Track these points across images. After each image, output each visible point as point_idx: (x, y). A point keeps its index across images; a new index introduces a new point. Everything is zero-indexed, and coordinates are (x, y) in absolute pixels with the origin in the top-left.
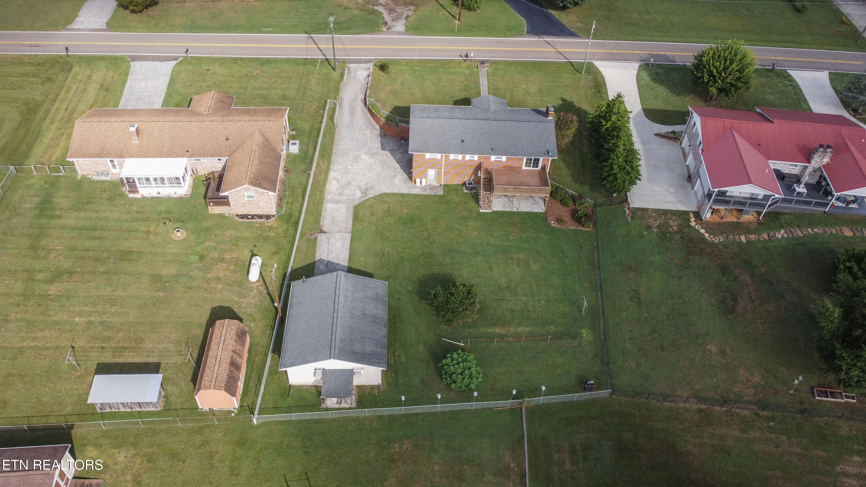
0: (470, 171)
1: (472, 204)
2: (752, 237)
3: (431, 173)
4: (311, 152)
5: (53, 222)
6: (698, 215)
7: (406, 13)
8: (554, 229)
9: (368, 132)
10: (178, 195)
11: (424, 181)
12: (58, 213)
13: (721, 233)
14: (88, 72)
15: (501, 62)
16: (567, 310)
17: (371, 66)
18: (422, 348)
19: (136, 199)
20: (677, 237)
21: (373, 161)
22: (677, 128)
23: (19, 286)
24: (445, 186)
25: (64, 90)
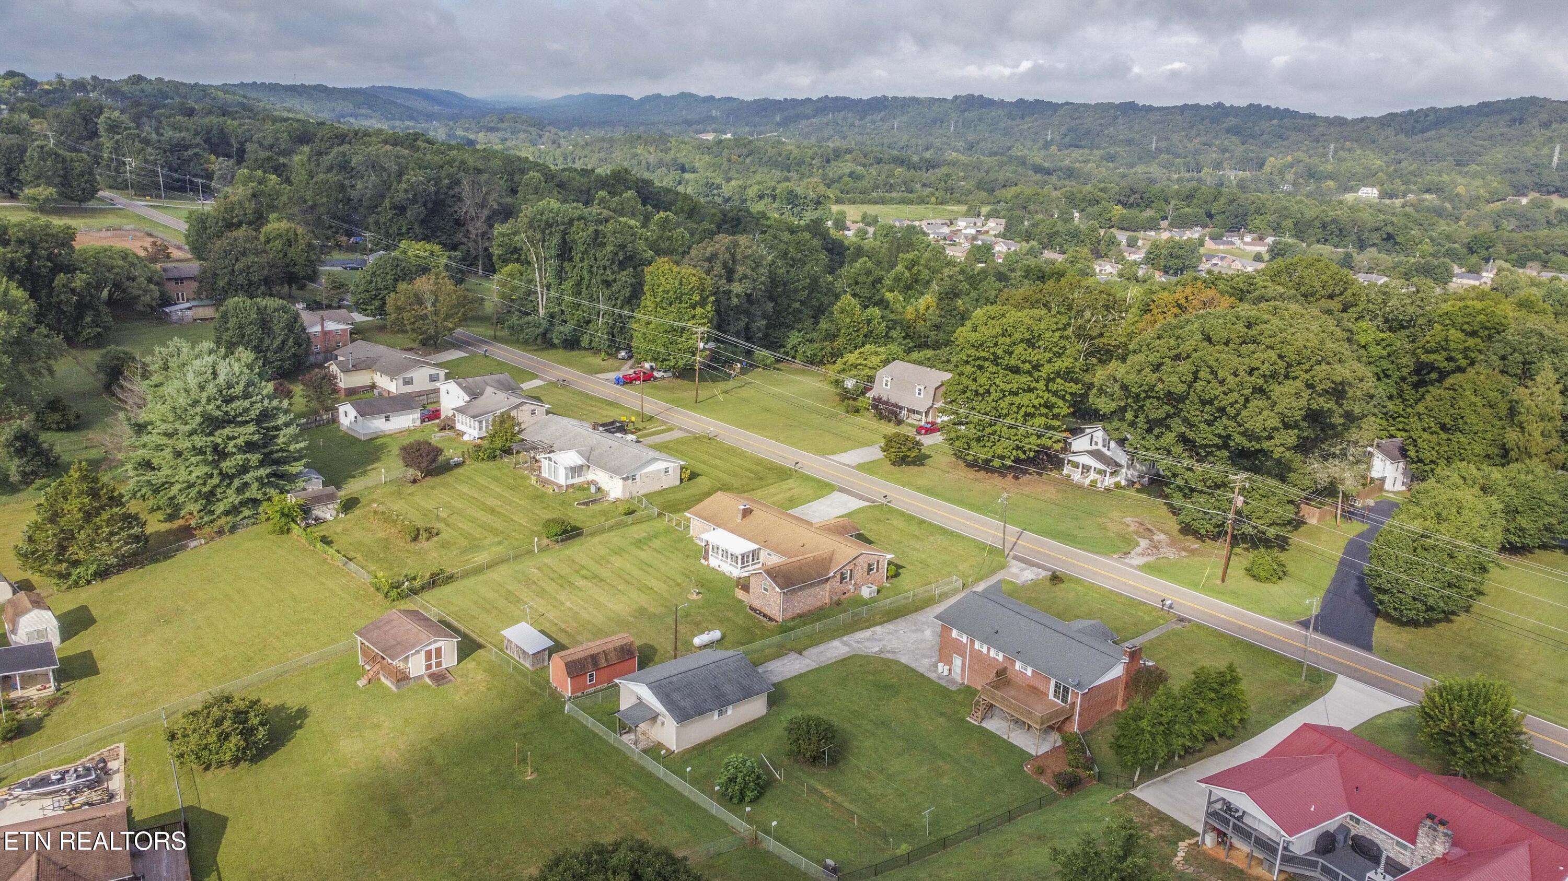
0: (993, 675)
1: (966, 710)
3: (957, 662)
8: (1020, 772)
11: (947, 668)
15: (1206, 629)
17: (1047, 575)
19: (702, 564)
24: (964, 687)
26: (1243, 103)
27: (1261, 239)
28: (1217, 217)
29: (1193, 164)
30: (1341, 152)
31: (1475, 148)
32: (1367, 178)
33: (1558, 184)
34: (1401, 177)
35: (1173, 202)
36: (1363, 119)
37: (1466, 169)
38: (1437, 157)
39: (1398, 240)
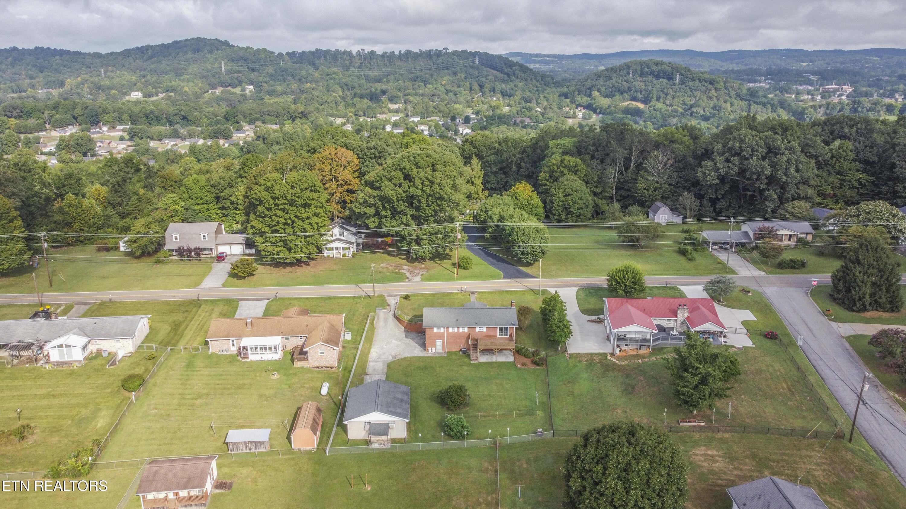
0: (463, 340)
1: (466, 360)
2: (646, 360)
3: (438, 343)
4: (359, 339)
5: (195, 373)
6: (612, 354)
7: (421, 273)
8: (520, 369)
9: (396, 330)
10: (274, 359)
11: (434, 348)
12: (197, 369)
13: (626, 360)
14: (212, 307)
15: (485, 292)
16: (528, 404)
17: (398, 298)
18: (432, 422)
19: (246, 362)
20: (599, 365)
21: (400, 343)
22: (601, 317)
23: (176, 401)
24: (448, 352)
25: (197, 316)
26: (32, 47)
27: (114, 128)
28: (80, 118)
29: (15, 88)
30: (108, 73)
31: (182, 66)
32: (132, 87)
33: (229, 81)
34: (150, 84)
35: (46, 112)
36: (112, 54)
37: (182, 78)
38: (163, 73)
39: (189, 118)
